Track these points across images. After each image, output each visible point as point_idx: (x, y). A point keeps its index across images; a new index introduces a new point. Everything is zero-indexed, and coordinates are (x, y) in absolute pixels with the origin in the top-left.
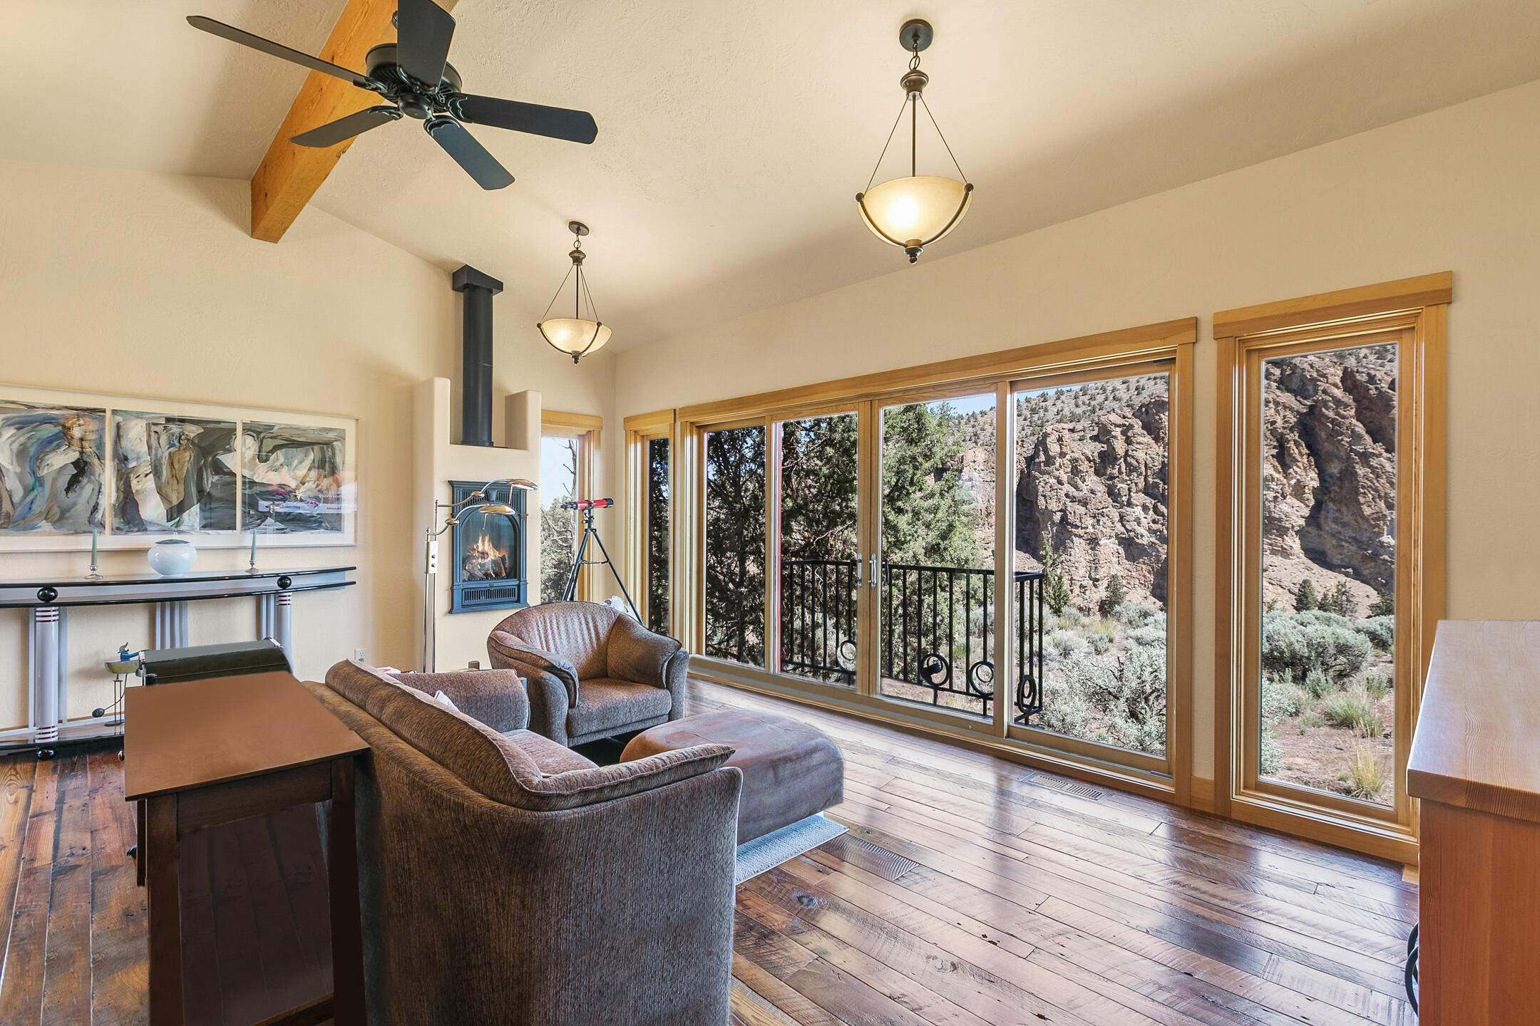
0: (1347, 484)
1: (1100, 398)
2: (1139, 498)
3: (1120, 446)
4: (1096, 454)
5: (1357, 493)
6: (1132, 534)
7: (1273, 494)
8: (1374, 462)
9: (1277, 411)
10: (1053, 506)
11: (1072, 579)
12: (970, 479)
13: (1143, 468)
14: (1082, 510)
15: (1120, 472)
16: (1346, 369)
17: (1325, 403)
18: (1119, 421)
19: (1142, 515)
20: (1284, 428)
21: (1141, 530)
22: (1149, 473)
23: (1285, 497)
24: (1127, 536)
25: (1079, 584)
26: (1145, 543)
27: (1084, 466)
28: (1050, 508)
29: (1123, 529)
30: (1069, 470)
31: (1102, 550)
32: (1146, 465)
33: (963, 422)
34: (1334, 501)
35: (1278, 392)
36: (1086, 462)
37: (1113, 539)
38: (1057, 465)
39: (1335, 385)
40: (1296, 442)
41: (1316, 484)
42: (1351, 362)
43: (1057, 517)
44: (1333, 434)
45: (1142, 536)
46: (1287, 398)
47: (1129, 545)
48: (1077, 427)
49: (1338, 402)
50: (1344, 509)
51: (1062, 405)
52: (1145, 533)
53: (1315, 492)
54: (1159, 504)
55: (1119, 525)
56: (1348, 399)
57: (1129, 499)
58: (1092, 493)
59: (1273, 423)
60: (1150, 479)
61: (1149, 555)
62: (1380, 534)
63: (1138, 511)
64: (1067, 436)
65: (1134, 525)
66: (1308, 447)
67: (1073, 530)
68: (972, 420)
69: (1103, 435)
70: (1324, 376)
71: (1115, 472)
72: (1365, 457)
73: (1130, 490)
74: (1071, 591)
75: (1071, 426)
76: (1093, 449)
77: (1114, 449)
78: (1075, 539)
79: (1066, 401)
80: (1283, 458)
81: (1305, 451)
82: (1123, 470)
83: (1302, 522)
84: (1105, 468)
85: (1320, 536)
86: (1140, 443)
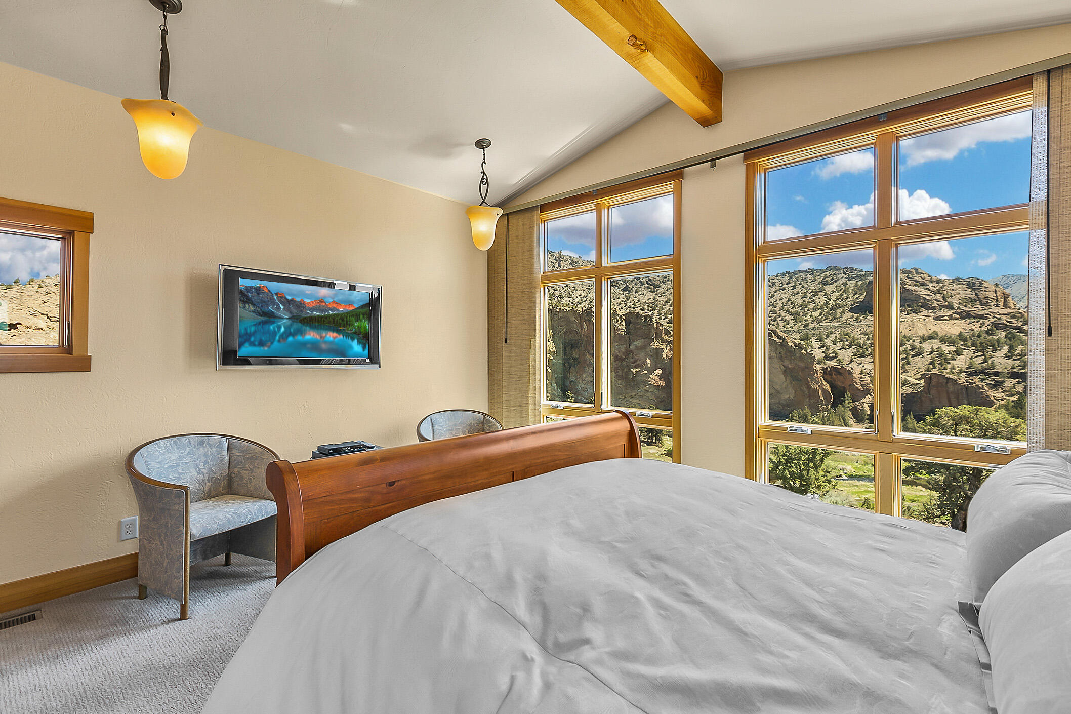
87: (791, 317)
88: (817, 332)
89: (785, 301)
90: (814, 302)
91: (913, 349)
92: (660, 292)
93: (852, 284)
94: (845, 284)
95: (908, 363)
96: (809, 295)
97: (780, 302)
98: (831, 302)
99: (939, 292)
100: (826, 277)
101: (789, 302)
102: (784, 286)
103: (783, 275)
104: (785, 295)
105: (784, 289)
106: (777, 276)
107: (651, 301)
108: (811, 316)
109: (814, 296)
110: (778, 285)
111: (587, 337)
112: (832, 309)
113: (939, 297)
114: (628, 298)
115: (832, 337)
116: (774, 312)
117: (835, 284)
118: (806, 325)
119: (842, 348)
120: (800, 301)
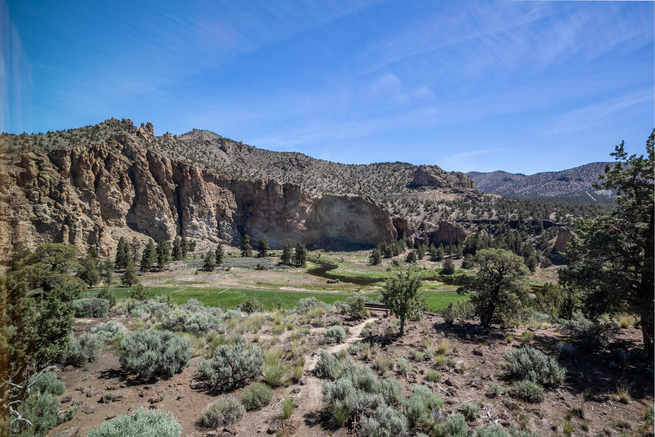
0: (144, 197)
1: (31, 143)
2: (45, 199)
3: (34, 170)
4: (18, 174)
5: (147, 201)
6: (41, 218)
7: (116, 200)
8: (154, 189)
9: (120, 163)
13: (49, 184)
14: (6, 205)
15: (34, 185)
16: (148, 150)
17: (138, 162)
18: (35, 157)
19: (47, 208)
20: (123, 171)
21: (47, 216)
22: (52, 187)
23: (120, 201)
24: (38, 219)
25: (3, 247)
26: (49, 223)
27: (9, 180)
29: (35, 216)
31: (21, 228)
32: (50, 182)
34: (139, 203)
35: (121, 156)
36: (10, 178)
37: (28, 221)
39: (143, 157)
40: (127, 178)
41: (134, 196)
42: (151, 148)
44: (141, 176)
45: (47, 219)
46: (124, 158)
47: (39, 224)
48: (8, 157)
49: (143, 163)
50: (143, 206)
51: (4, 142)
52: (49, 217)
53: (134, 199)
54: (57, 203)
55: (32, 214)
56: (147, 163)
57: (40, 200)
58: (14, 195)
59: (119, 168)
60: (53, 190)
61: (51, 229)
62: (155, 217)
63: (45, 206)
66: (132, 180)
69: (24, 164)
70: (140, 152)
71: (31, 184)
72: (151, 186)
73: (40, 195)
75: (2, 155)
76: (17, 171)
77: (30, 172)
79: (8, 141)
80: (121, 185)
81: (130, 182)
82: (37, 184)
83: (127, 212)
84: (25, 182)
85: (135, 217)
86: (47, 171)
87: (378, 189)
88: (390, 198)
89: (374, 180)
90: (389, 181)
91: (434, 208)
92: (305, 171)
93: (407, 172)
94: (404, 172)
95: (432, 216)
96: (387, 177)
97: (372, 181)
98: (397, 182)
99: (445, 179)
100: (395, 167)
101: (377, 181)
103: (373, 165)
104: (375, 176)
105: (374, 173)
106: (371, 165)
107: (299, 177)
108: (387, 189)
109: (389, 177)
110: (371, 170)
111: (258, 198)
112: (398, 185)
113: (445, 181)
114: (285, 174)
115: (398, 201)
116: (369, 186)
117: (399, 172)
118: (385, 194)
119: (403, 207)
120: (382, 180)
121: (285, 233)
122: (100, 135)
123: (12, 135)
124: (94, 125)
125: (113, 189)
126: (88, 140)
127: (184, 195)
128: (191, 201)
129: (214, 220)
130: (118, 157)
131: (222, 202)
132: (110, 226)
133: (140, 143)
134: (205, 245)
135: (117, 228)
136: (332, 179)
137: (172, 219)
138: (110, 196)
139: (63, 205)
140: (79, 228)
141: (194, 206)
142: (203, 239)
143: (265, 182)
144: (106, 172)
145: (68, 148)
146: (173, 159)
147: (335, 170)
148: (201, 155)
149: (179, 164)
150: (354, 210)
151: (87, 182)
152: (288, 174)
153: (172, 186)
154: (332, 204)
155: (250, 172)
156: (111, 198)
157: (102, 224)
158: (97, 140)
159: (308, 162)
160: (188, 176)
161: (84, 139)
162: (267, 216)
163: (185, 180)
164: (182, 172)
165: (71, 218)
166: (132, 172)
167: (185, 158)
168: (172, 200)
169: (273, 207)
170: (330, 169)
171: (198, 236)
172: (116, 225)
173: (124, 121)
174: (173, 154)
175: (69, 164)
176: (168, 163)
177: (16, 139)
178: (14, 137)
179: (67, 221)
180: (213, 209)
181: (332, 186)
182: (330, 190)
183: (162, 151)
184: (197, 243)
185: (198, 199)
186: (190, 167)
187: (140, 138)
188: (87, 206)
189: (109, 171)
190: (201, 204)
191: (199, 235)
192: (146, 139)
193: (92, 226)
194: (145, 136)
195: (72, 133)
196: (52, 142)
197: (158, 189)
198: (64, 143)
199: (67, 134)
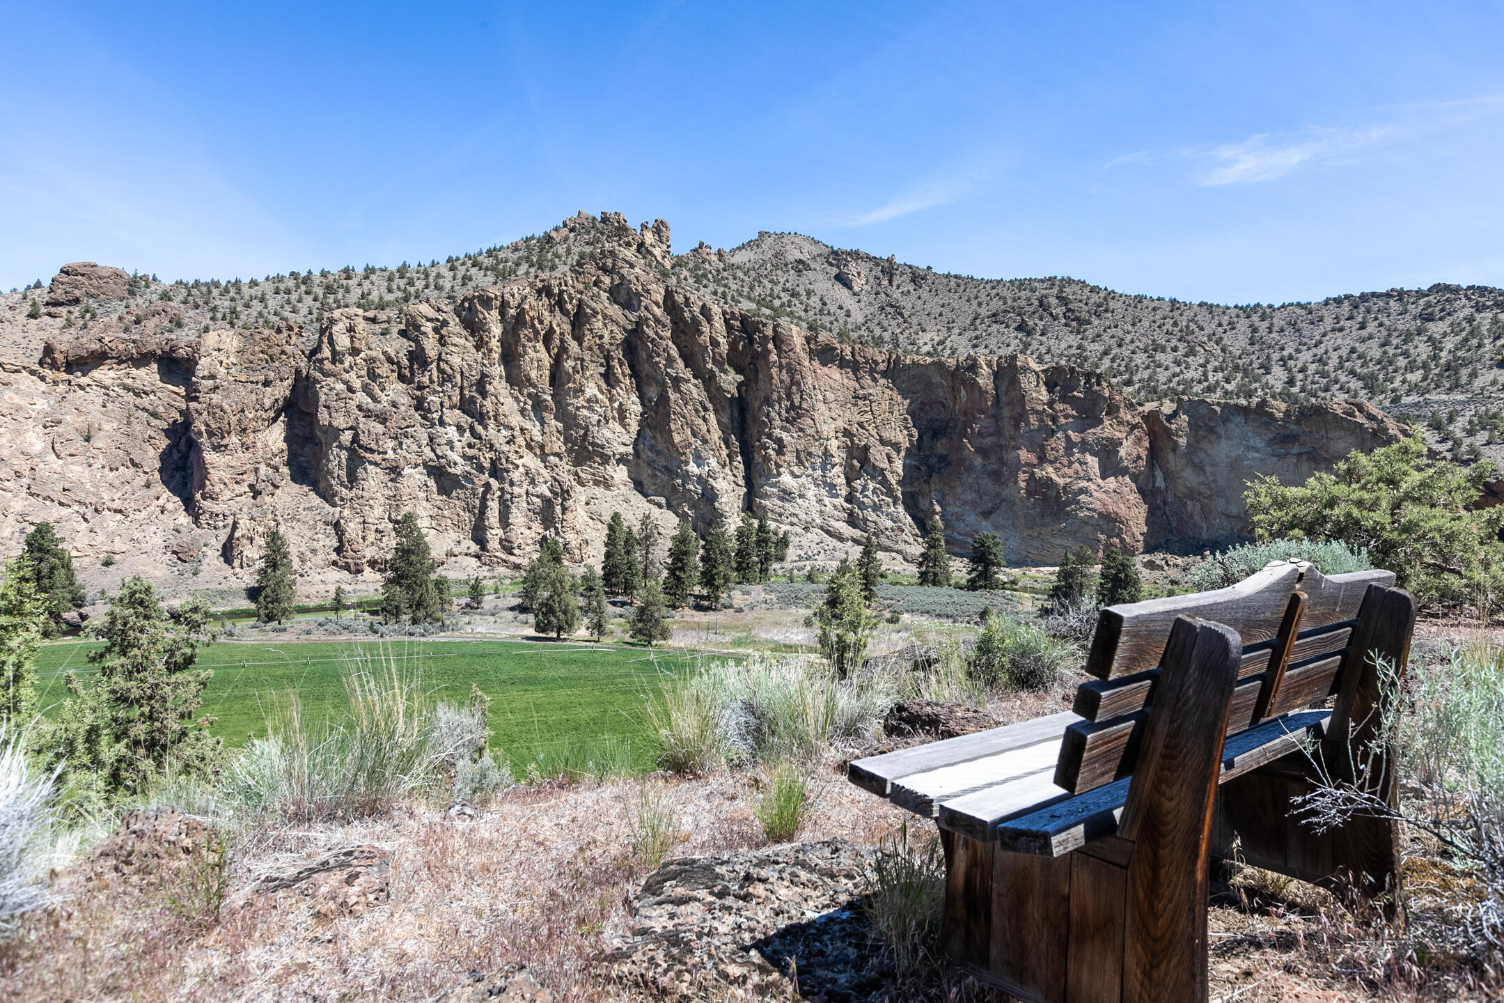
0: (661, 410)
1: (420, 284)
2: (453, 415)
3: (430, 346)
4: (401, 354)
5: (669, 420)
6: (443, 461)
7: (596, 417)
8: (684, 388)
9: (605, 325)
10: (340, 421)
11: (364, 522)
12: (212, 377)
13: (459, 377)
14: (380, 428)
15: (432, 381)
16: (667, 287)
17: (648, 319)
18: (431, 313)
19: (456, 437)
20: (611, 344)
21: (454, 457)
22: (465, 385)
23: (607, 422)
24: (437, 464)
25: (373, 528)
26: (459, 473)
27: (384, 369)
28: (335, 424)
29: (432, 455)
30: (364, 372)
31: (405, 483)
32: (462, 373)
33: (215, 292)
34: (650, 427)
35: (607, 304)
36: (386, 365)
37: (421, 468)
38: (347, 364)
39: (657, 304)
40: (620, 361)
41: (638, 408)
42: (673, 281)
43: (347, 437)
44: (652, 355)
45: (455, 464)
46: (615, 310)
47: (441, 475)
48: (379, 316)
49: (657, 321)
50: (658, 436)
52: (459, 460)
53: (638, 418)
54: (476, 424)
55: (427, 450)
56: (666, 320)
57: (441, 417)
58: (394, 406)
59: (601, 337)
60: (467, 393)
61: (462, 487)
62: (687, 463)
63: (452, 432)
64: (361, 325)
65: (443, 450)
66: (631, 367)
67: (368, 455)
68: (232, 293)
69: (411, 331)
70: (648, 291)
71: (426, 380)
72: (677, 381)
73: (442, 404)
74: (364, 538)
75: (370, 314)
76: (398, 347)
77: (423, 349)
78: (370, 468)
79: (377, 283)
80: (609, 378)
81: (628, 371)
82: (435, 379)
83: (626, 450)
84: (413, 374)
85: (638, 465)
86: (454, 345)
87: (1361, 384)
89: (1344, 352)
90: (1406, 354)
92: (1090, 333)
93: (1485, 319)
94: (1470, 320)
96: (1395, 342)
97: (1334, 356)
98: (1443, 354)
100: (1428, 305)
101: (1354, 356)
102: (1342, 323)
103: (1338, 301)
104: (1345, 341)
105: (1341, 330)
106: (1326, 303)
107: (1072, 351)
108: (1403, 382)
109: (1405, 342)
110: (1329, 322)
111: (965, 414)
112: (1448, 367)
114: (1027, 345)
115: (1461, 422)
116: (1324, 375)
117: (1449, 320)
118: (1396, 400)
119: (1489, 443)
120: (1376, 353)
121: (1048, 520)
122: (556, 255)
123: (382, 270)
124: (539, 233)
125: (591, 390)
126: (532, 270)
127: (756, 404)
128: (777, 422)
129: (837, 475)
130: (598, 307)
131: (861, 425)
132: (583, 485)
133: (648, 269)
134: (814, 545)
135: (600, 491)
136: (1187, 355)
137: (727, 470)
138: (583, 407)
139: (485, 428)
140: (520, 486)
141: (784, 435)
142: (806, 529)
143: (989, 365)
144: (573, 346)
145: (493, 291)
146: (726, 307)
147: (1192, 326)
148: (785, 300)
149: (744, 319)
150: (1295, 450)
151: (533, 374)
152: (1035, 345)
153: (730, 380)
154: (1211, 431)
155: (921, 342)
156: (585, 412)
157: (567, 479)
158: (553, 268)
159: (1099, 305)
160: (770, 352)
161: (524, 268)
162: (993, 465)
163: (760, 364)
164: (751, 341)
165: (504, 461)
166: (633, 344)
167: (754, 306)
168: (725, 420)
169: (1012, 438)
170: (1175, 324)
171: (795, 520)
172: (597, 483)
173: (605, 219)
174: (724, 294)
175: (497, 330)
176: (716, 318)
177: (390, 279)
178: (386, 274)
179: (496, 471)
180: (833, 445)
181: (1189, 375)
182: (1181, 388)
183: (698, 290)
184: (792, 538)
185: (795, 415)
186: (775, 327)
187: (644, 258)
188: (535, 430)
189: (580, 345)
190: (801, 430)
191: (796, 515)
192: (659, 259)
193: (546, 482)
194: (657, 252)
195: (496, 257)
196: (459, 281)
197: (694, 389)
198: (484, 282)
199: (486, 260)
